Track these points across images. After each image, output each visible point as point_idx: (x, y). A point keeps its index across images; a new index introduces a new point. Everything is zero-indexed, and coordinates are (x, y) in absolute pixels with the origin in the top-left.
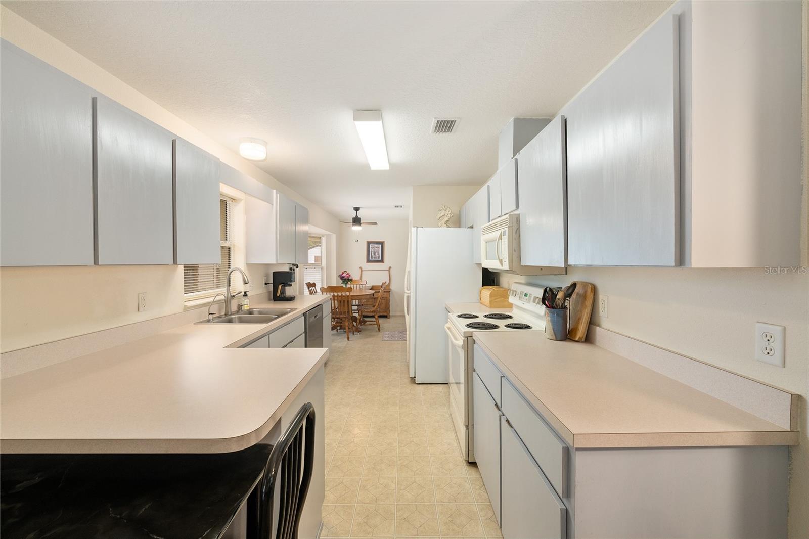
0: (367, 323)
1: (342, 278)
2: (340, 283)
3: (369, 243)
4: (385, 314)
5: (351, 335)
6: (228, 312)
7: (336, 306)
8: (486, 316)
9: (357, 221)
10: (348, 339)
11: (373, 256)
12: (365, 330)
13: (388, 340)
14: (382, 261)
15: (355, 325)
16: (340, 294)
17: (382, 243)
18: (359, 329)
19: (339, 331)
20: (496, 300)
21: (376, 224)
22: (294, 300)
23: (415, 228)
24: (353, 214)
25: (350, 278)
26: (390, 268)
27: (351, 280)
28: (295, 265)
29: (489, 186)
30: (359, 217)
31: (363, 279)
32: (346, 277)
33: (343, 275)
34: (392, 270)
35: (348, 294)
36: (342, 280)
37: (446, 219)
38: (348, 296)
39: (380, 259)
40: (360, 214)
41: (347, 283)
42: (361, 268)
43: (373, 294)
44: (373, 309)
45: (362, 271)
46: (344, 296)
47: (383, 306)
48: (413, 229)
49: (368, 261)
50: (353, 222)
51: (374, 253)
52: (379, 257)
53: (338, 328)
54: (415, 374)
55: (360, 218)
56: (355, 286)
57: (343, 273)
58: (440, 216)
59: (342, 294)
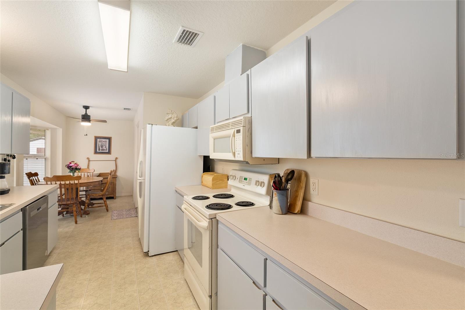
0: (95, 205)
1: (69, 167)
2: (68, 173)
3: (96, 138)
4: (112, 196)
5: (79, 219)
7: (63, 192)
8: (214, 196)
9: (86, 118)
10: (76, 223)
11: (101, 149)
12: (94, 211)
13: (117, 219)
14: (109, 153)
15: (83, 209)
16: (67, 182)
17: (110, 139)
18: (88, 212)
19: (65, 215)
20: (216, 183)
21: (105, 121)
22: (8, 193)
23: (150, 125)
24: (83, 111)
25: (78, 167)
26: (116, 158)
27: (80, 169)
28: (11, 156)
29: (215, 97)
30: (88, 115)
31: (91, 167)
32: (74, 167)
33: (71, 165)
34: (118, 161)
35: (76, 182)
36: (69, 169)
37: (173, 121)
38: (77, 184)
39: (108, 151)
40: (89, 112)
41: (75, 172)
42: (88, 158)
43: (102, 181)
44: (101, 193)
45: (89, 161)
47: (110, 189)
48: (149, 127)
49: (96, 152)
50: (83, 118)
51: (102, 147)
52: (106, 150)
53: (65, 213)
54: (149, 248)
56: (83, 174)
57: (70, 163)
58: (167, 118)
59: (70, 182)
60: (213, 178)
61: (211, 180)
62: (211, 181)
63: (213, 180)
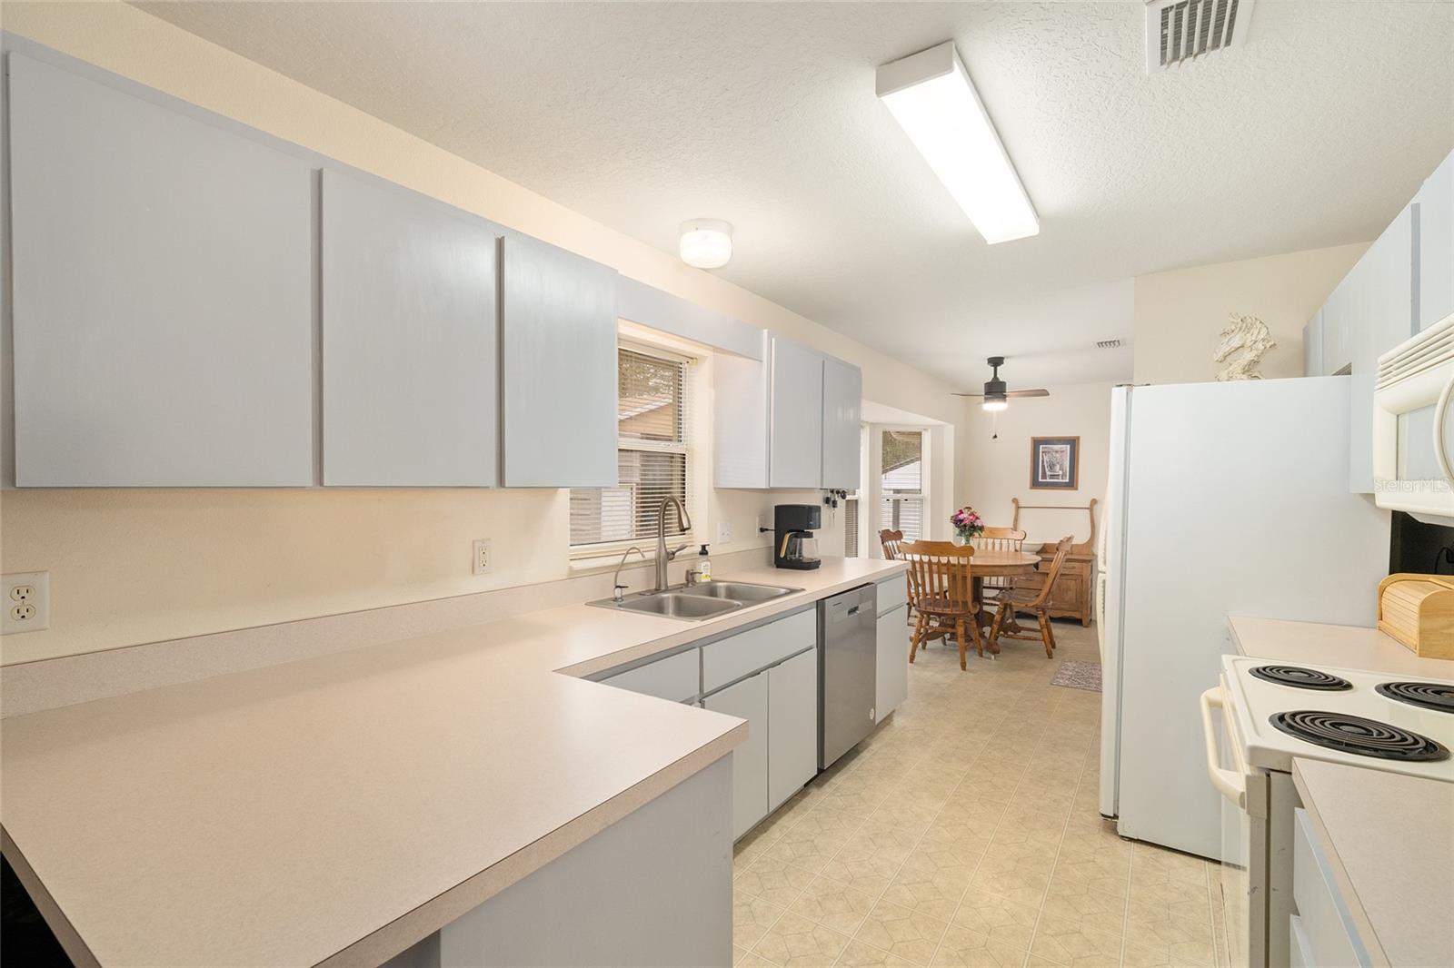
0: (1023, 633)
1: (957, 522)
2: (949, 534)
3: (1037, 443)
4: (1077, 615)
5: (973, 660)
6: (660, 586)
7: (945, 583)
8: (1387, 689)
9: (995, 390)
10: (964, 667)
11: (1048, 473)
12: (1009, 648)
13: (1067, 686)
14: (1072, 485)
15: (987, 635)
16: (944, 560)
17: (1073, 442)
18: (995, 647)
19: (947, 642)
20: (1445, 631)
21: (1044, 393)
22: (818, 567)
23: (1124, 388)
24: (987, 374)
25: (978, 523)
26: (1094, 502)
27: (981, 529)
28: (838, 492)
29: (1416, 208)
30: (1001, 380)
31: (1021, 526)
32: (967, 522)
33: (961, 517)
34: (1097, 508)
35: (963, 561)
36: (958, 527)
37: (1248, 356)
38: (964, 566)
39: (1067, 481)
40: (1003, 373)
41: (971, 535)
42: (1015, 501)
43: (1036, 566)
44: (1037, 601)
45: (1018, 508)
46: (954, 565)
47: (1071, 595)
48: (1118, 394)
49: (1035, 484)
50: (989, 393)
51: (1052, 466)
52: (1064, 475)
53: (947, 636)
54: (1117, 807)
55: (1004, 383)
56: (990, 541)
57: (961, 512)
58: (1225, 349)
59: (949, 561)
60: (1424, 603)
61: (1416, 609)
62: (1416, 616)
63: (1426, 610)
